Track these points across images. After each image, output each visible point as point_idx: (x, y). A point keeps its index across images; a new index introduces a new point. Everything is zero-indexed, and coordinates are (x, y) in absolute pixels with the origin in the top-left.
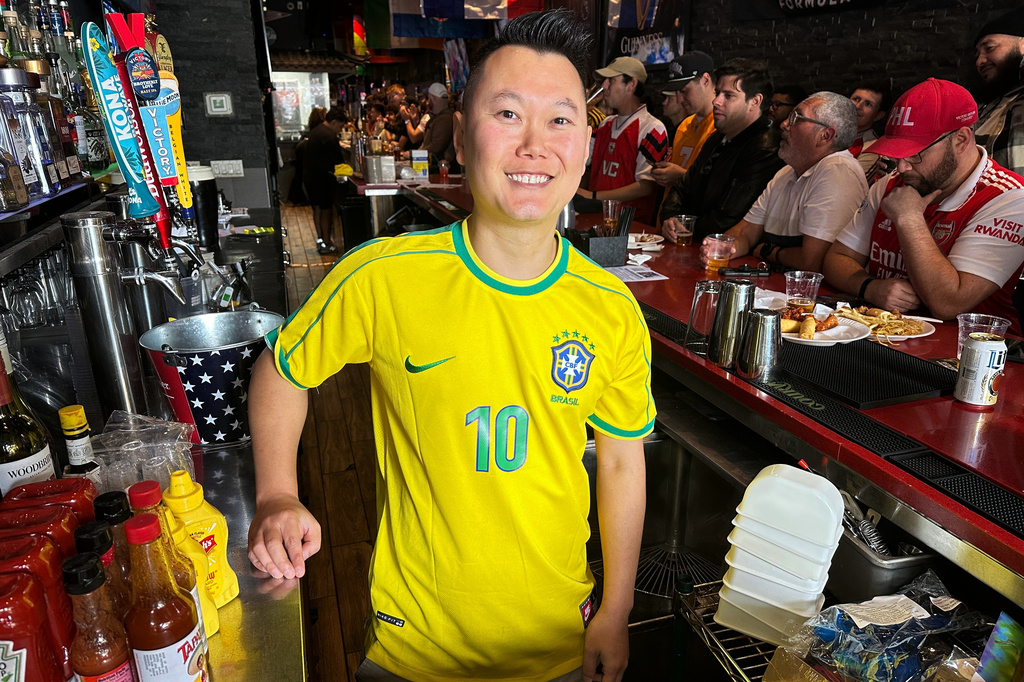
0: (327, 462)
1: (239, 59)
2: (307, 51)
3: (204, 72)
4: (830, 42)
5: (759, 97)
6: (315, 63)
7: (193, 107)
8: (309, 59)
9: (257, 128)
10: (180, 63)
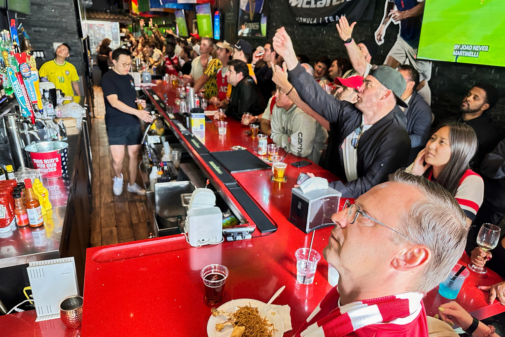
0: (103, 200)
1: (69, 28)
2: (108, 11)
3: (53, 33)
4: (312, 37)
5: (241, 73)
6: (112, 17)
7: (48, 48)
8: (109, 15)
9: (77, 59)
10: (41, 29)
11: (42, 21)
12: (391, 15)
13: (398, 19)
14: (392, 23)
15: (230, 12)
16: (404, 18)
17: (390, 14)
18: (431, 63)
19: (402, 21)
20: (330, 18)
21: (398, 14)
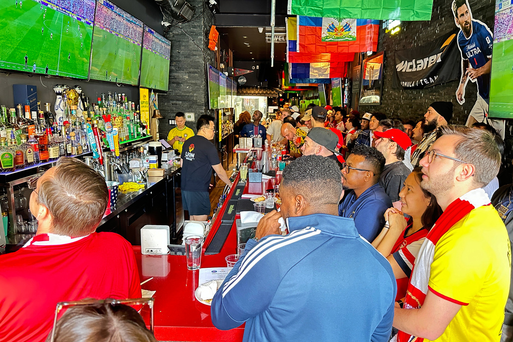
1: (198, 101)
2: (258, 87)
3: (186, 105)
4: (413, 101)
8: (259, 91)
10: (178, 102)
11: (178, 96)
12: (468, 73)
13: (474, 77)
14: (470, 81)
15: (356, 81)
16: (479, 75)
17: (466, 73)
18: (505, 121)
19: (478, 78)
20: (424, 80)
21: (473, 72)
